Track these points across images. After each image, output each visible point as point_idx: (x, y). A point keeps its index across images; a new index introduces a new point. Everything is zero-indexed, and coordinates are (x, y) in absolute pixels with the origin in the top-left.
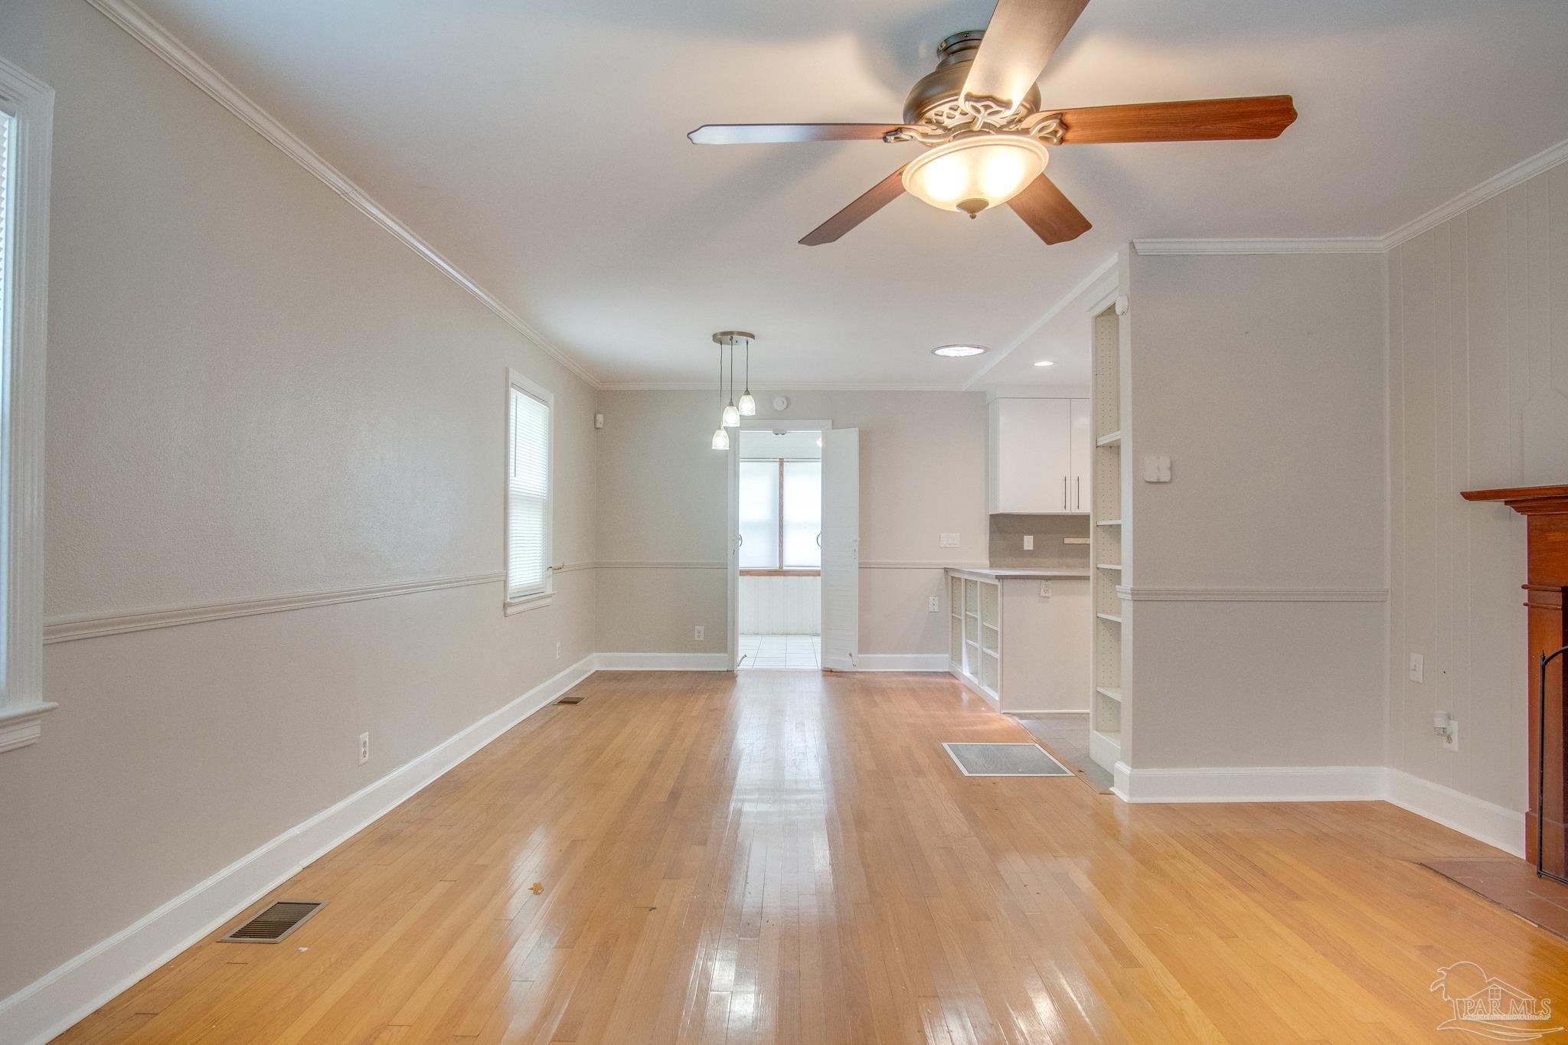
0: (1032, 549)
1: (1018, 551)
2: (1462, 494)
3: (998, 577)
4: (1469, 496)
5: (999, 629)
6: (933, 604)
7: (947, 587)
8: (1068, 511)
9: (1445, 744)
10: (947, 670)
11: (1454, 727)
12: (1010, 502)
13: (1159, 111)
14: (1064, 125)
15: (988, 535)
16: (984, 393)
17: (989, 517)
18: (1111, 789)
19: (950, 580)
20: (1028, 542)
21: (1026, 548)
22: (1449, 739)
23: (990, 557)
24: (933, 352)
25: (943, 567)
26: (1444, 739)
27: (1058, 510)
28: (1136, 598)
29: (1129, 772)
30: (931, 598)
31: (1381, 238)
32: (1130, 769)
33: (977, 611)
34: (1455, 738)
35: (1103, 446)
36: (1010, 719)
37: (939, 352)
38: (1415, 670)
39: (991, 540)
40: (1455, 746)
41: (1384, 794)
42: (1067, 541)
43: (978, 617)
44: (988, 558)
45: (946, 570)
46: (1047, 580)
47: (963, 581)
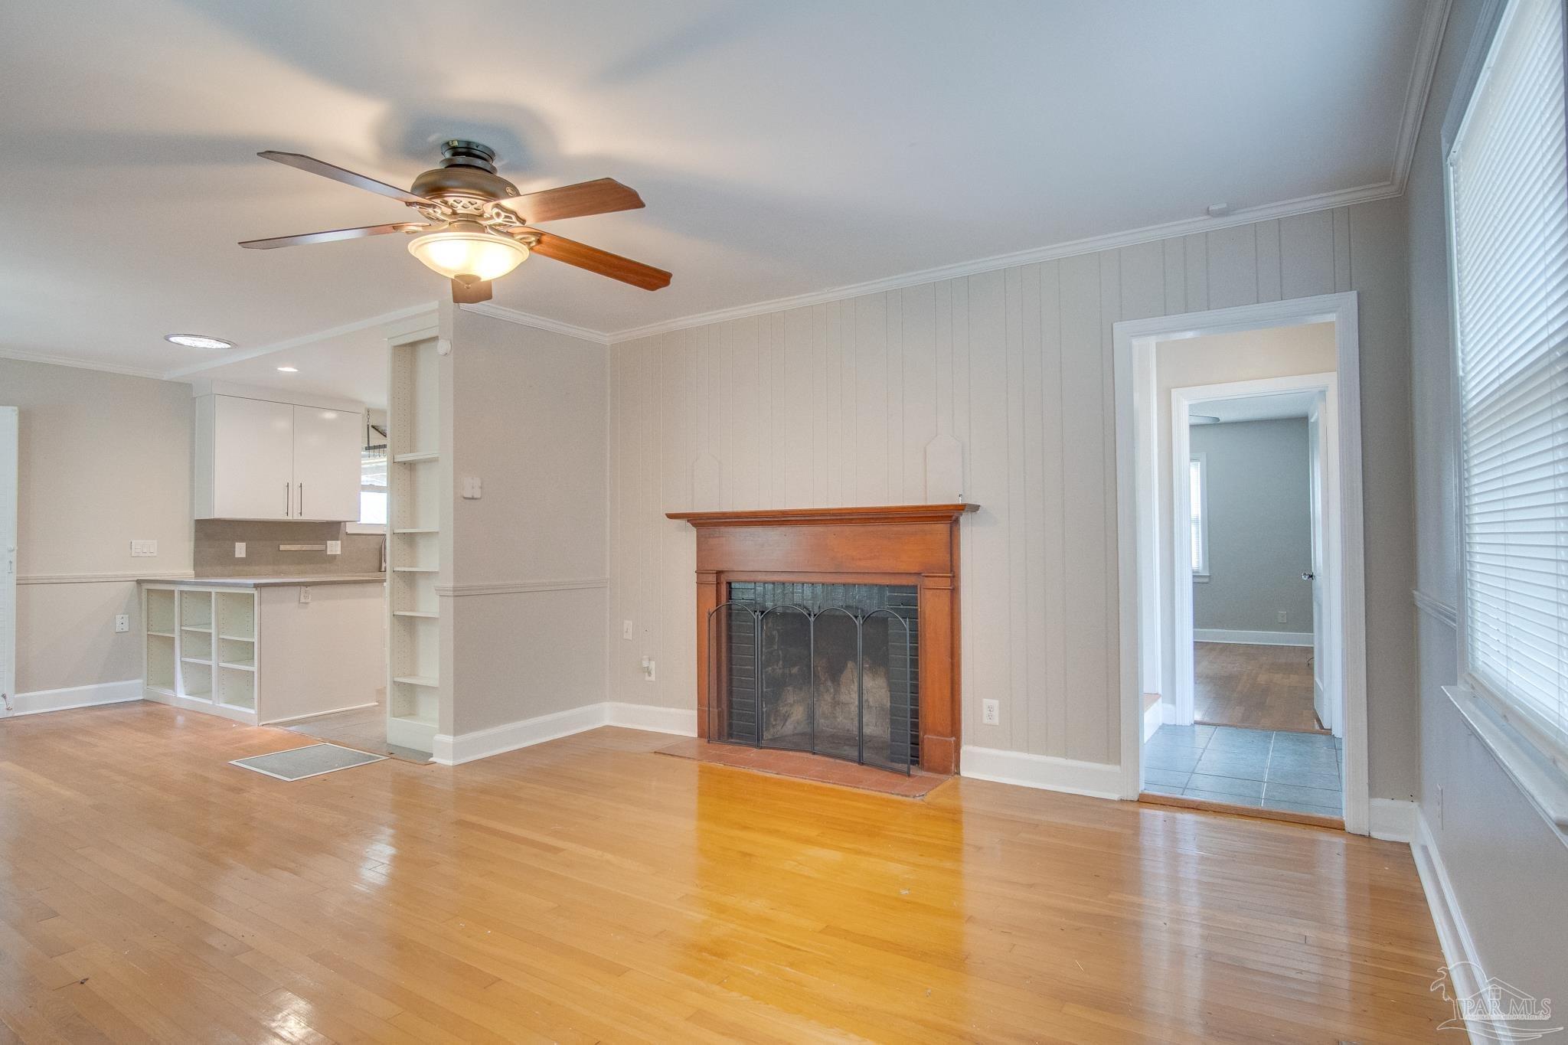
0: (244, 556)
1: (227, 561)
2: (666, 515)
3: (256, 586)
4: (671, 516)
5: (256, 640)
6: (121, 623)
7: (140, 604)
8: (290, 518)
9: (647, 678)
10: (141, 698)
11: (653, 665)
12: (226, 505)
13: (602, 256)
14: (539, 242)
15: (192, 543)
16: (189, 386)
17: (193, 524)
18: (431, 760)
19: (144, 595)
20: (240, 550)
21: (237, 555)
22: (650, 674)
23: (195, 565)
24: (167, 338)
25: (136, 579)
26: (647, 674)
27: (280, 516)
28: (456, 594)
29: (452, 740)
30: (119, 617)
31: (608, 335)
32: (452, 737)
33: (210, 624)
34: (653, 672)
35: (399, 462)
36: (275, 729)
37: (172, 339)
38: (627, 632)
39: (197, 546)
40: (653, 678)
41: (607, 721)
42: (282, 547)
43: (213, 631)
44: (192, 567)
45: (139, 582)
46: (307, 586)
47: (176, 595)
